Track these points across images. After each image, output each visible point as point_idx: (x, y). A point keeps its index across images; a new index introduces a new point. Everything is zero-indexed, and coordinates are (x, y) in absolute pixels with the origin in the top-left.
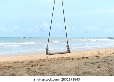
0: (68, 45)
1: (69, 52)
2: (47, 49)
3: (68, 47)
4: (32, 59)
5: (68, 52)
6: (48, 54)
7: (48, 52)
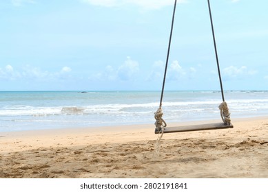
0: (226, 104)
1: (227, 124)
2: (158, 116)
3: (224, 109)
4: (103, 142)
5: (225, 124)
6: (160, 129)
7: (161, 124)
